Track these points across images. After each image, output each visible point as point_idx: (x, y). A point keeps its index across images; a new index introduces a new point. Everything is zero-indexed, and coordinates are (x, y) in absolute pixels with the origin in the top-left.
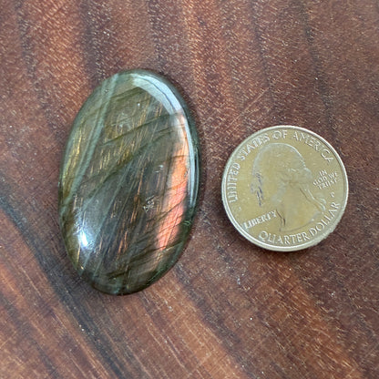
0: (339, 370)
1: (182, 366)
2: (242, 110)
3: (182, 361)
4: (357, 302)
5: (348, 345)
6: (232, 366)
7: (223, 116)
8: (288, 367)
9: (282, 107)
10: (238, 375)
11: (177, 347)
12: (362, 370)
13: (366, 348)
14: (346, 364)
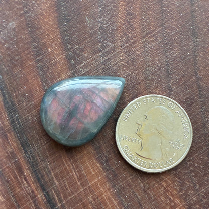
0: (173, 204)
1: (79, 184)
2: (144, 37)
3: (79, 181)
4: (191, 165)
5: (181, 190)
6: (109, 189)
7: (132, 39)
8: (142, 197)
9: (168, 40)
10: (112, 195)
11: (78, 171)
12: (186, 207)
13: (191, 194)
14: (177, 201)
